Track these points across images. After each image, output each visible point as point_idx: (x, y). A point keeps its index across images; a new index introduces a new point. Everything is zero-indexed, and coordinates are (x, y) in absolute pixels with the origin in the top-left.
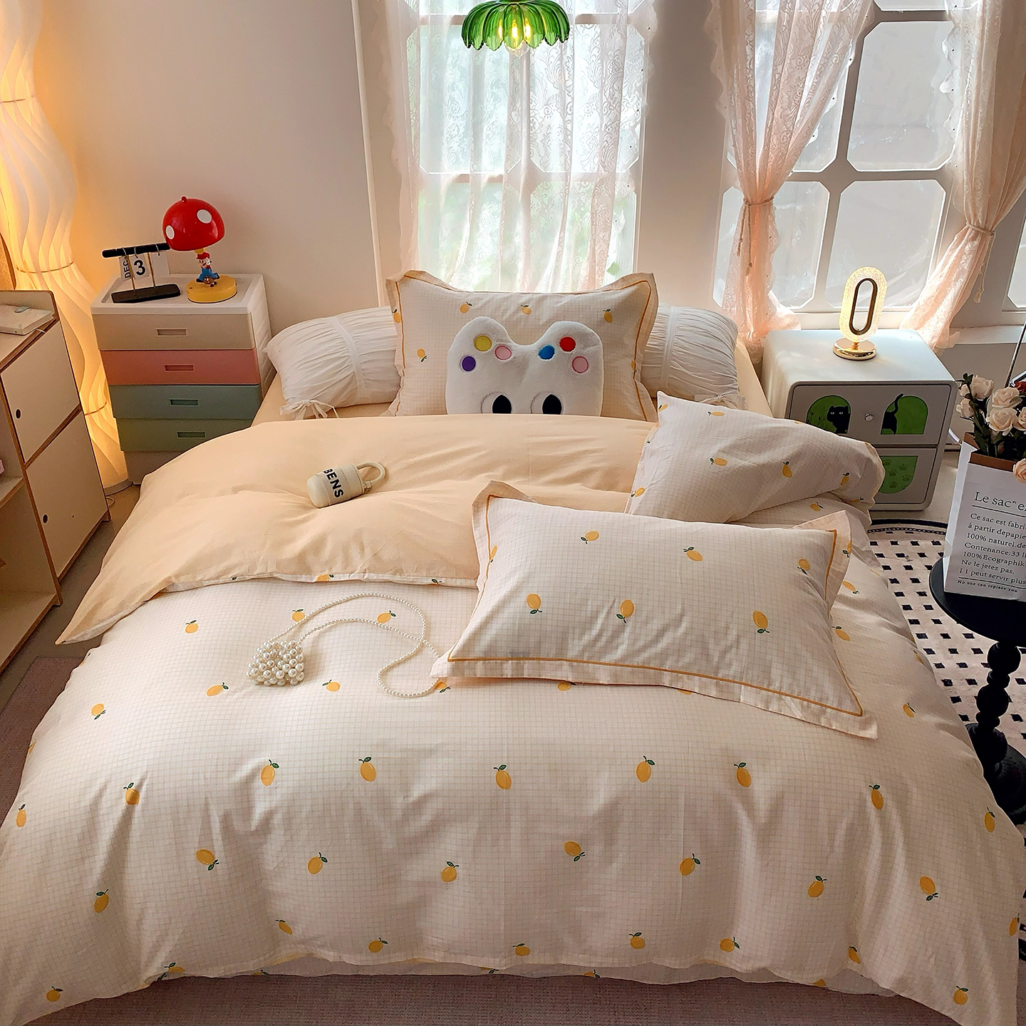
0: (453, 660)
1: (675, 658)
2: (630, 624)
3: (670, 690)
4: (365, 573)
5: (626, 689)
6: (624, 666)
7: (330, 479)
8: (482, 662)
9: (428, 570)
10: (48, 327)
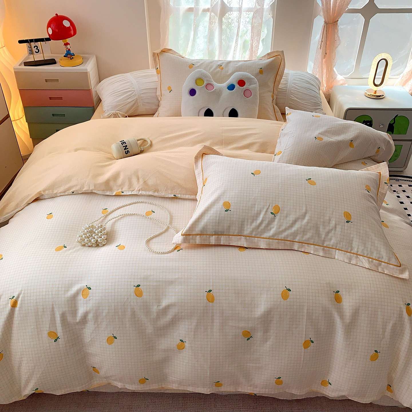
0: (184, 235)
1: (301, 235)
2: (277, 218)
3: (298, 252)
4: (139, 191)
5: (274, 251)
6: (274, 239)
7: (122, 145)
8: (199, 236)
9: (172, 190)
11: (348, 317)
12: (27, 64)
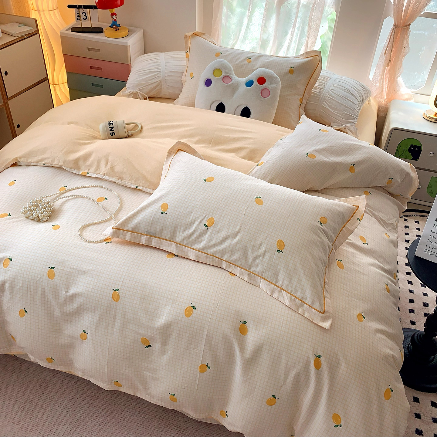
0: (115, 228)
2: (210, 231)
3: (225, 271)
4: (104, 175)
5: (202, 265)
6: (203, 253)
7: (109, 125)
8: (130, 232)
9: (135, 181)
10: (31, 35)
11: (248, 352)
12: (74, 30)
